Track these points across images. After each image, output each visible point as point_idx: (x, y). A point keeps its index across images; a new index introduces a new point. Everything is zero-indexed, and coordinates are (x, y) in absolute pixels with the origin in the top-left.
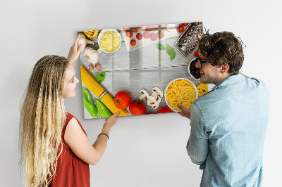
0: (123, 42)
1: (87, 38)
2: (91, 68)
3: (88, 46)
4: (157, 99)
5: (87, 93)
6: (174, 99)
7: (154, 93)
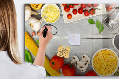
0: (61, 15)
1: (32, 9)
2: (34, 34)
3: (32, 16)
4: (85, 64)
5: (29, 54)
6: (99, 65)
7: (83, 59)
